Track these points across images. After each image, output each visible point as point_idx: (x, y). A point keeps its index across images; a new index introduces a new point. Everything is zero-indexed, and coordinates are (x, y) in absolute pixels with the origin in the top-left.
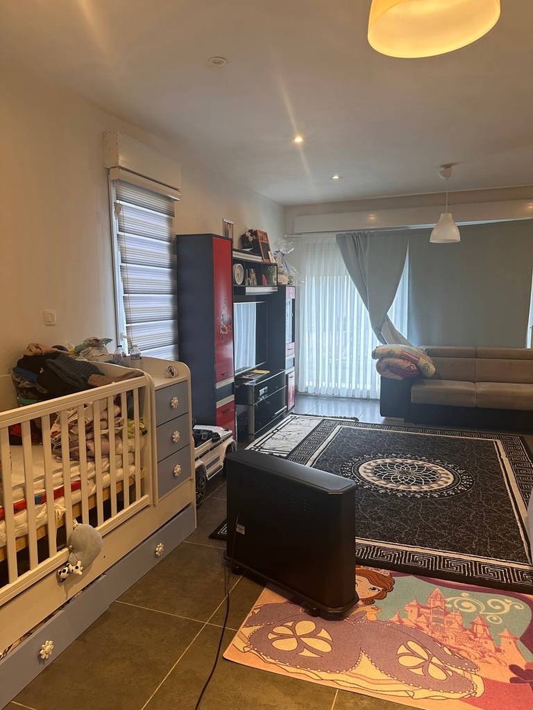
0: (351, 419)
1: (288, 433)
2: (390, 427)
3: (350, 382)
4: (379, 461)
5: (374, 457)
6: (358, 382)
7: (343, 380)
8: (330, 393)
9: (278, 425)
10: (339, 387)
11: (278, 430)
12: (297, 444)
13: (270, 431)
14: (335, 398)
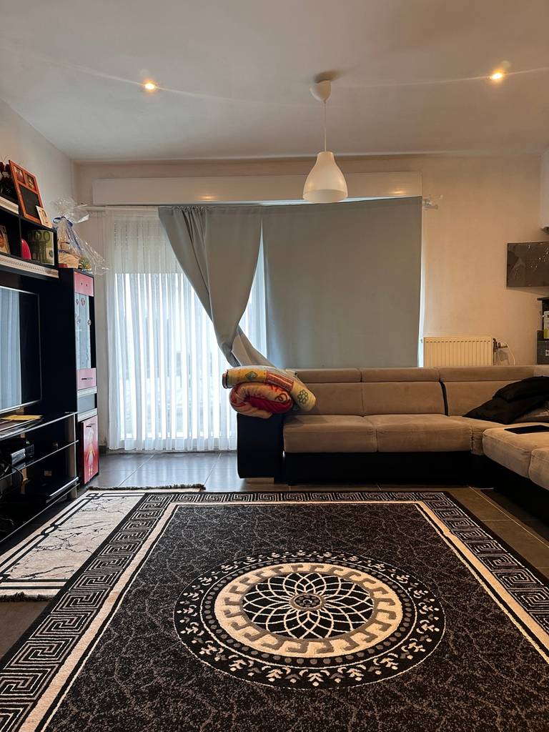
0: (194, 487)
1: (76, 531)
2: (256, 495)
3: (190, 430)
4: (252, 577)
5: (240, 566)
6: (200, 429)
7: (179, 428)
8: (159, 448)
9: (58, 516)
10: (173, 437)
11: (56, 527)
12: (88, 555)
13: (38, 532)
14: (168, 454)
